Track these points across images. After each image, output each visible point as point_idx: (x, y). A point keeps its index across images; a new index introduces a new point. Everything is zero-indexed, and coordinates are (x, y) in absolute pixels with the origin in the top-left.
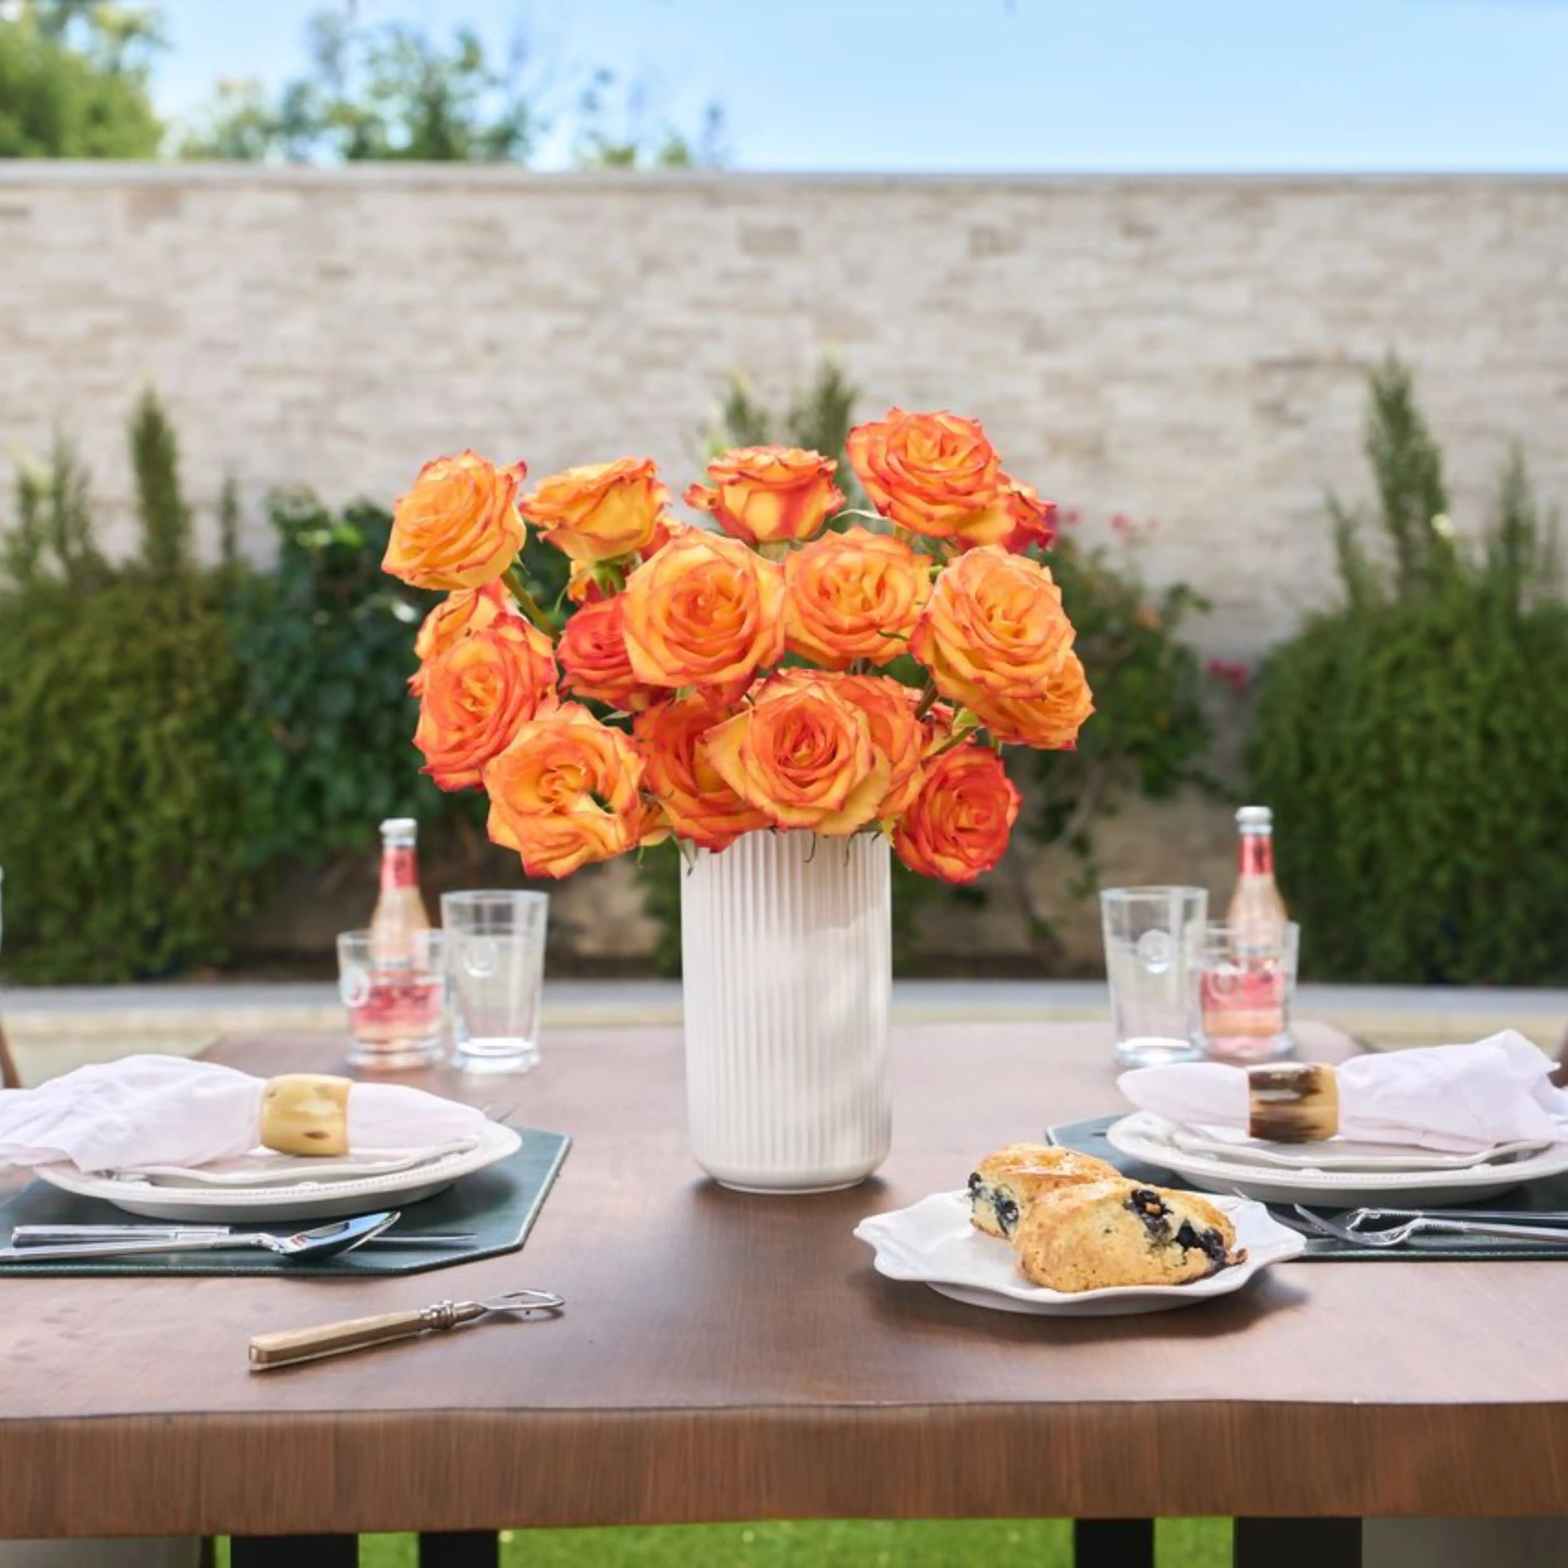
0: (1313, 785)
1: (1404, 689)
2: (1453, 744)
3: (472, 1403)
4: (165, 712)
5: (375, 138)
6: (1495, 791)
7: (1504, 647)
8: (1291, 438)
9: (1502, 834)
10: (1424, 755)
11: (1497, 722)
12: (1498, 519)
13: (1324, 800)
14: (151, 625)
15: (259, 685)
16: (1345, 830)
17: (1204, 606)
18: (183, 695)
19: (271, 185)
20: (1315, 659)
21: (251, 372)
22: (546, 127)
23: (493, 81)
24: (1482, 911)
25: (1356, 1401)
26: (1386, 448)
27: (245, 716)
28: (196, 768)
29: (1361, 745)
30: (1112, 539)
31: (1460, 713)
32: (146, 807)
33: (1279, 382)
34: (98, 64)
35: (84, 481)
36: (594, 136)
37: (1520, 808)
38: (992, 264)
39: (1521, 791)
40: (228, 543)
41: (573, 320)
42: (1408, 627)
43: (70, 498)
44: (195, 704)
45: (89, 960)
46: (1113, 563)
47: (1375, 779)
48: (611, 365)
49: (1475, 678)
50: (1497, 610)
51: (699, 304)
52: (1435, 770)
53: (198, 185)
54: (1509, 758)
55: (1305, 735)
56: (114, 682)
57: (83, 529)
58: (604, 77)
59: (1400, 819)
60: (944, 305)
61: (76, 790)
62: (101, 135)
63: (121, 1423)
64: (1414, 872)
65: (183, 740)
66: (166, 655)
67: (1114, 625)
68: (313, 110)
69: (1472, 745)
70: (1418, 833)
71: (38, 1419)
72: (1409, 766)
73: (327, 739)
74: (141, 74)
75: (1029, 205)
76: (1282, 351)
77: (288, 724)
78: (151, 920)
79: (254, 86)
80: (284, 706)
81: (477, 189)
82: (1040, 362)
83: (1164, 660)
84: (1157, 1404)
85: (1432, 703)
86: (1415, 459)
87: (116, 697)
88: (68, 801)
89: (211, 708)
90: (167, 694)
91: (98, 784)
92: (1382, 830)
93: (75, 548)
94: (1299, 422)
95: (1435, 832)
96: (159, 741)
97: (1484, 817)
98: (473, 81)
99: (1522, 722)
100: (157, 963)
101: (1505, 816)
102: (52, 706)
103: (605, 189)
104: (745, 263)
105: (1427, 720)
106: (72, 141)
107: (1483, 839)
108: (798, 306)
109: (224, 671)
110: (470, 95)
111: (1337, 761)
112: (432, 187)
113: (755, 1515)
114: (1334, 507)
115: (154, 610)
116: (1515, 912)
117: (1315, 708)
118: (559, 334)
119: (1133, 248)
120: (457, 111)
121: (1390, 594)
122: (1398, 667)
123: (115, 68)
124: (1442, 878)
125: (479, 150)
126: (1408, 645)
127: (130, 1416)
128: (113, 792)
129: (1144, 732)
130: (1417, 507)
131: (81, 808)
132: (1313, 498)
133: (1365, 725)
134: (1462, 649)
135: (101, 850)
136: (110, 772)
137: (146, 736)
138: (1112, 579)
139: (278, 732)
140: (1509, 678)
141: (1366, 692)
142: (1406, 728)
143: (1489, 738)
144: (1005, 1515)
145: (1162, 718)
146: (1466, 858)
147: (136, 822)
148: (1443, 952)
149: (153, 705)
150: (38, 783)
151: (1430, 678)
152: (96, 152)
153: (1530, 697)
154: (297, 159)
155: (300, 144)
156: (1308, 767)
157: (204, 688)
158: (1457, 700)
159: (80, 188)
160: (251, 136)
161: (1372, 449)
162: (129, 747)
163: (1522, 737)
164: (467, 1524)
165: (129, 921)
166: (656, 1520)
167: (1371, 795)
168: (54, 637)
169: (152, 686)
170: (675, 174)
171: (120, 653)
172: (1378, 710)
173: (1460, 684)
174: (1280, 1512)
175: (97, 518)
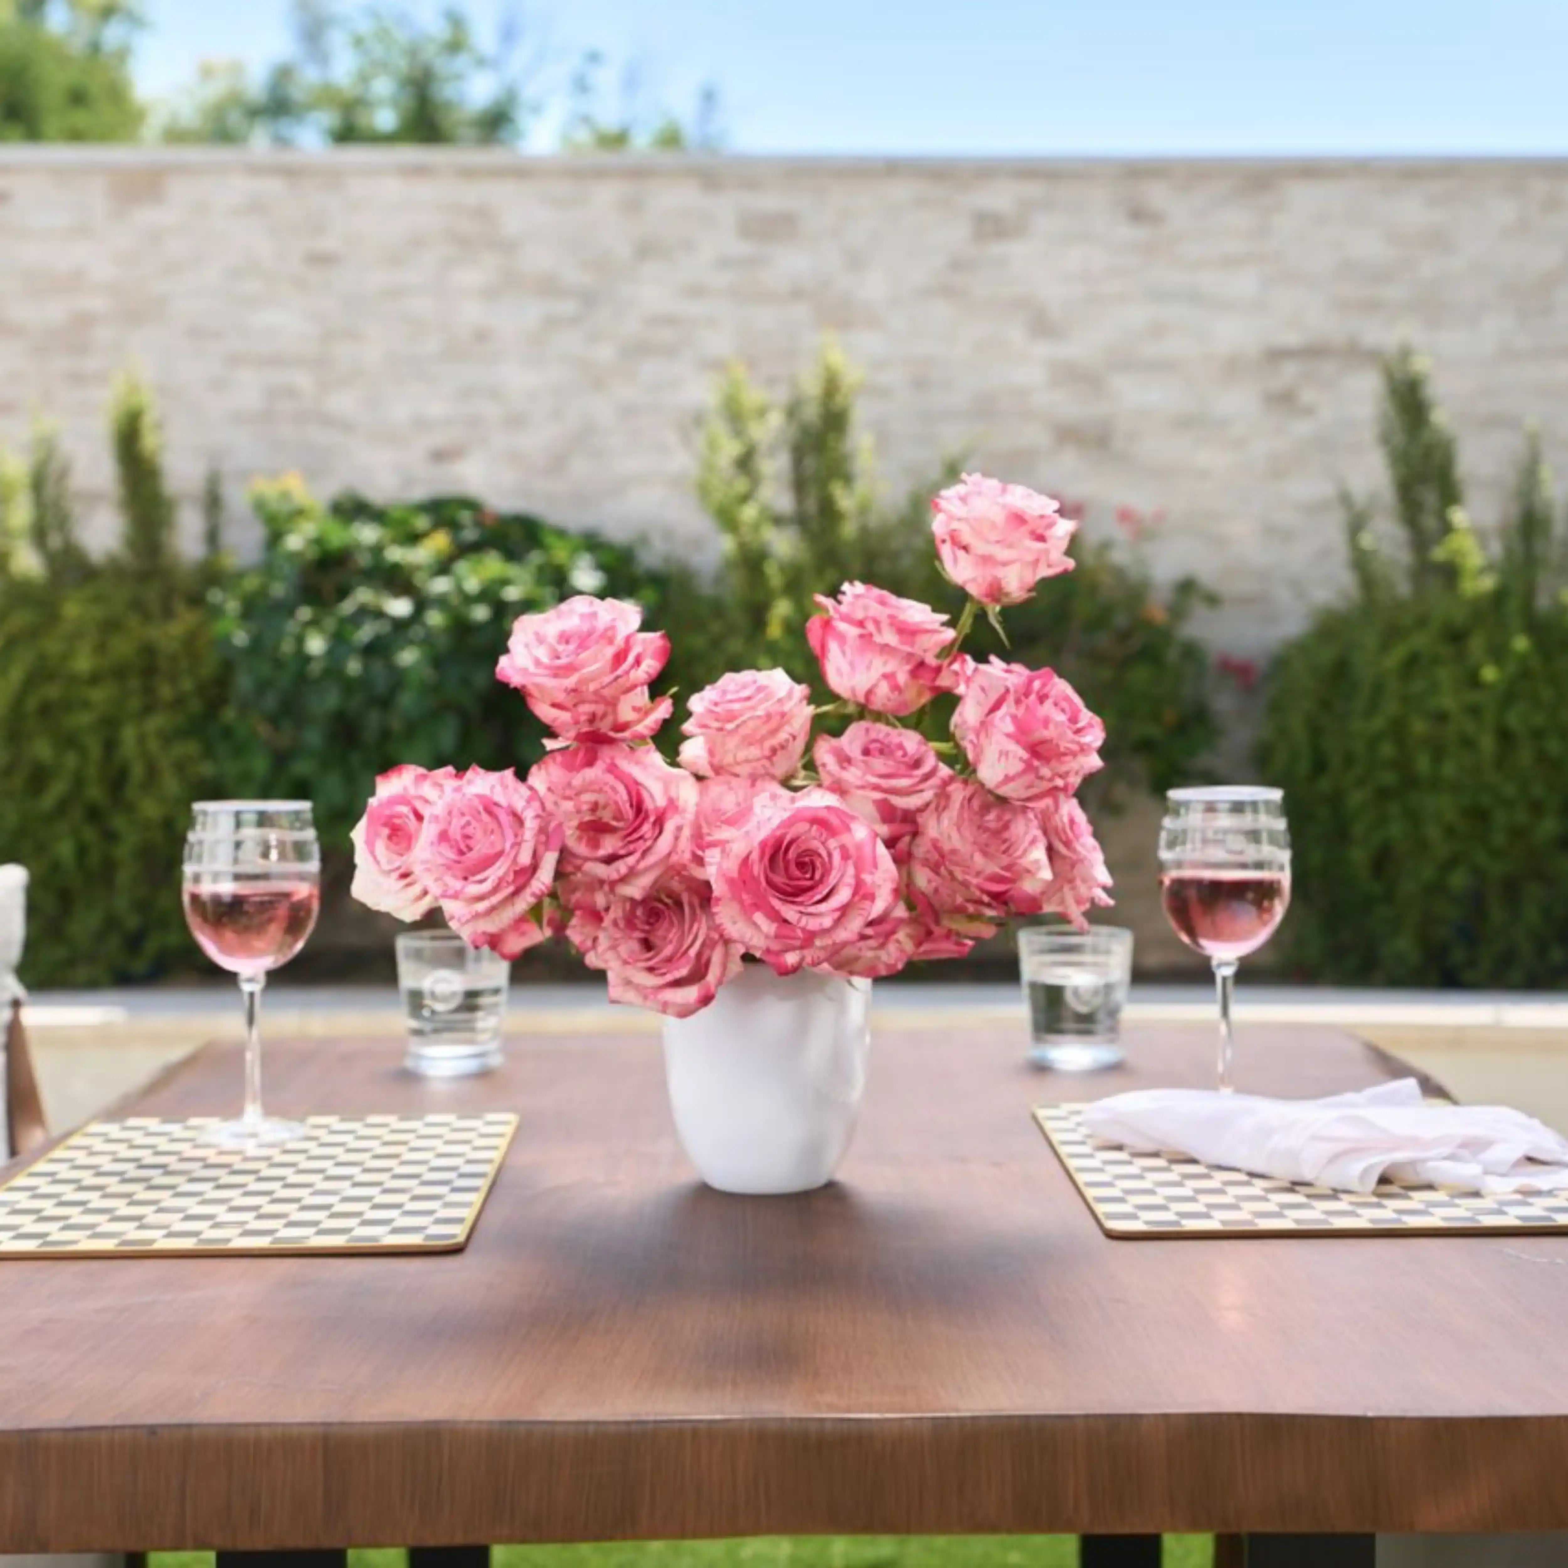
0: (1324, 785)
1: (1418, 686)
2: (1468, 743)
3: (464, 1415)
4: (148, 709)
5: (363, 120)
6: (1510, 790)
7: (1521, 643)
8: (1302, 428)
9: (1518, 833)
10: (1438, 753)
11: (1514, 719)
12: (1514, 511)
13: (1336, 799)
14: (133, 621)
15: (244, 682)
16: (1358, 829)
17: (1213, 600)
18: (166, 691)
19: (255, 170)
20: (1327, 655)
21: (234, 360)
22: (536, 109)
23: (481, 62)
24: (1497, 914)
25: (1370, 1414)
26: (1399, 439)
27: (229, 714)
28: (180, 767)
29: (1374, 742)
30: (1120, 533)
31: (1474, 711)
32: (130, 808)
33: (1290, 370)
34: (77, 45)
35: (64, 474)
36: (586, 120)
37: (1537, 808)
38: (996, 249)
39: (1538, 790)
40: (212, 537)
41: (567, 307)
42: (1422, 622)
43: (50, 491)
44: (178, 702)
45: (71, 962)
46: (1120, 557)
47: (1388, 778)
48: (605, 353)
49: (1489, 673)
50: (1513, 605)
51: (696, 291)
52: (1449, 769)
53: (182, 169)
54: (1525, 756)
55: (1315, 731)
56: (94, 679)
57: (63, 522)
58: (594, 58)
59: (1413, 817)
60: (947, 292)
61: (57, 789)
62: (80, 118)
63: (104, 1436)
64: (1428, 873)
65: (167, 738)
66: (149, 651)
67: (1121, 620)
68: (297, 93)
69: (1487, 743)
70: (1433, 832)
71: (20, 1432)
72: (1423, 764)
73: (314, 737)
74: (123, 54)
75: (1033, 189)
76: (1292, 339)
77: (274, 721)
78: (133, 922)
79: (237, 69)
80: (271, 701)
81: (468, 173)
82: (1043, 350)
83: (1172, 655)
84: (1166, 1416)
85: (1448, 702)
86: (1428, 452)
87: (98, 695)
88: (49, 800)
89: (195, 706)
90: (148, 691)
91: (79, 782)
92: (1396, 830)
93: (55, 541)
94: (1309, 412)
95: (1450, 831)
96: (141, 739)
97: (1500, 818)
98: (461, 62)
99: (1539, 719)
100: (140, 966)
101: (1521, 817)
102: (32, 704)
103: (599, 173)
104: (743, 248)
105: (1441, 717)
106: (52, 123)
107: (1499, 839)
108: (797, 294)
109: (208, 668)
110: (459, 77)
111: (1349, 760)
112: (420, 171)
113: (756, 1529)
114: (1345, 499)
115: (138, 606)
116: (1531, 914)
117: (1326, 705)
118: (552, 323)
119: (1140, 233)
120: (446, 92)
121: (1403, 588)
122: (1412, 663)
123: (95, 48)
124: (1458, 880)
125: (470, 133)
126: (1421, 641)
127: (114, 1428)
128: (95, 792)
129: (1152, 730)
130: (1430, 497)
131: (62, 808)
132: (1325, 489)
133: (1378, 723)
134: (1476, 645)
135: (82, 851)
136: (92, 771)
137: (128, 734)
138: (1119, 573)
139: (263, 730)
140: (1525, 674)
141: (1378, 689)
142: (1419, 726)
143: (1505, 736)
144: (1009, 1531)
145: (1170, 715)
146: (1482, 858)
147: (119, 822)
148: (1458, 955)
149: (135, 703)
150: (18, 781)
151: (1445, 675)
152: (76, 136)
153: (1547, 693)
154: (281, 142)
155: (285, 127)
156: (1320, 766)
157: (187, 684)
158: (1473, 697)
159: (59, 173)
160: (235, 119)
161: (1385, 439)
162: (110, 745)
163: (1538, 734)
164: (459, 1539)
165: (111, 922)
166: (654, 1535)
167: (1383, 794)
168: (34, 633)
169: (134, 683)
170: (668, 158)
171: (101, 648)
172: (1391, 707)
173: (1474, 681)
174: (1291, 1528)
175: (77, 509)
